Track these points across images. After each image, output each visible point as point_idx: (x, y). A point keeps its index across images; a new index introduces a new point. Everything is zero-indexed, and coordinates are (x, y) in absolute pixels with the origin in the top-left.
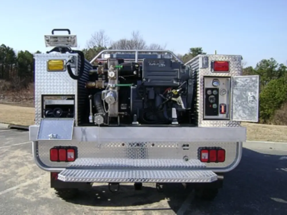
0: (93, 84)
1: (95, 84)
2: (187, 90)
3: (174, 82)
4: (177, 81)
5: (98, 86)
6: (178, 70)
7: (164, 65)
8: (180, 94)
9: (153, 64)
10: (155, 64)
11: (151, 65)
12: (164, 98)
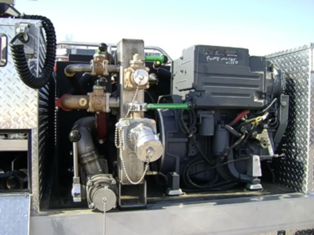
0: (82, 102)
1: (85, 103)
2: (278, 116)
3: (256, 100)
4: (260, 98)
5: (93, 106)
6: (263, 73)
7: (237, 62)
8: (266, 126)
9: (215, 58)
10: (218, 59)
11: (211, 59)
12: (236, 133)
